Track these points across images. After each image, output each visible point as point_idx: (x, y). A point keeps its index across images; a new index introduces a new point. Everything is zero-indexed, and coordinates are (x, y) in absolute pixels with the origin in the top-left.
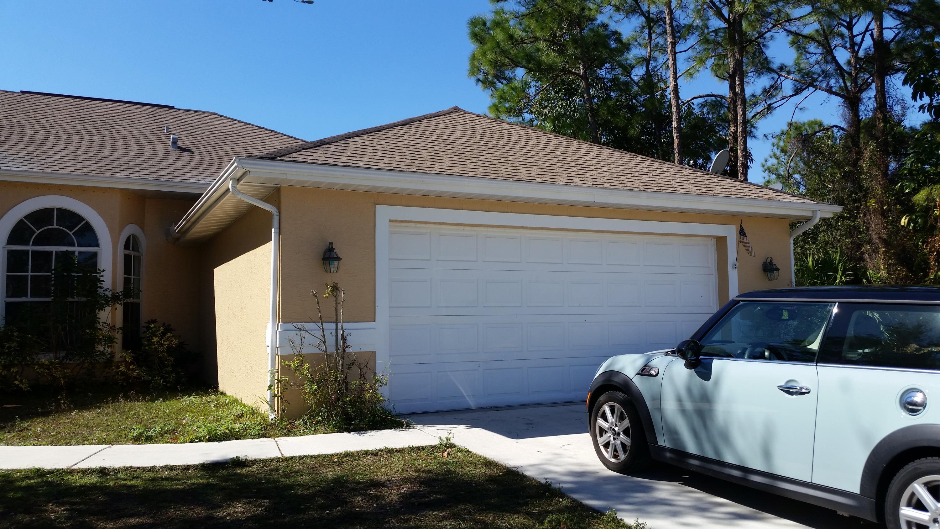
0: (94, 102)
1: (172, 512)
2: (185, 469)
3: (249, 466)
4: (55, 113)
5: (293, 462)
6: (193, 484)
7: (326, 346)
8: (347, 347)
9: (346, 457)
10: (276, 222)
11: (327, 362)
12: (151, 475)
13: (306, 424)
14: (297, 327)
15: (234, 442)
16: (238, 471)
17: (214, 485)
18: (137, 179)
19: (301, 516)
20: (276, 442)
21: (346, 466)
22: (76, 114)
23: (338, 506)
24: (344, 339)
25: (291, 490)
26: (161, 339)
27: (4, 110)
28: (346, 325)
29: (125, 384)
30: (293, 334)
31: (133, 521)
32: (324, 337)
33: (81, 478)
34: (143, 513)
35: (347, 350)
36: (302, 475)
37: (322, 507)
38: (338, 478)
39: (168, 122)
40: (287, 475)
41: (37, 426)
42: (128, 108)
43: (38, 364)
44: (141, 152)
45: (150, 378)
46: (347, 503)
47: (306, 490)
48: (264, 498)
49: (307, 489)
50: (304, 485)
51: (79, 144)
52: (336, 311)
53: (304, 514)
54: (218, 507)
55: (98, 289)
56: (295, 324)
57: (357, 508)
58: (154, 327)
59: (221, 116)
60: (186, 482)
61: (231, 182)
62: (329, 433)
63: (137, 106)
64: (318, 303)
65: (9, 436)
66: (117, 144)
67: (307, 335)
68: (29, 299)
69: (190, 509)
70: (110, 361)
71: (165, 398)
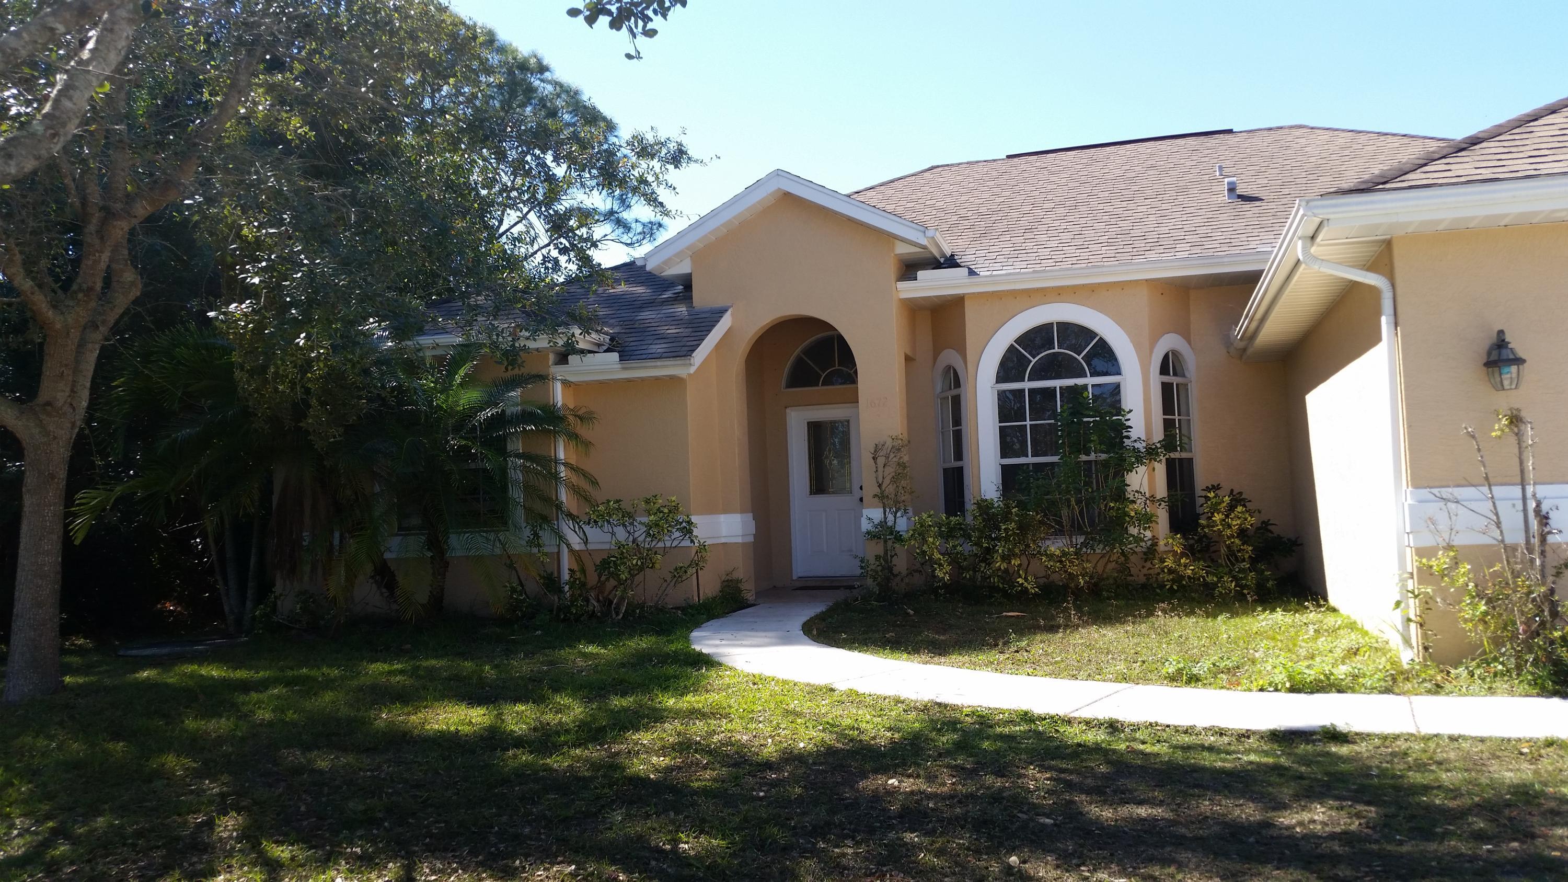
0: (1108, 149)
1: (1205, 806)
2: (1243, 735)
3: (1354, 743)
4: (1052, 179)
5: (1438, 744)
6: (1251, 763)
7: (1501, 532)
8: (1550, 533)
9: (1548, 746)
10: (1387, 304)
11: (1508, 561)
12: (1186, 739)
13: (1473, 676)
14: (1438, 495)
15: (1334, 697)
16: (1333, 749)
17: (1286, 769)
18: (1172, 261)
19: (1433, 846)
20: (1411, 703)
21: (1545, 765)
22: (1081, 174)
23: (1515, 840)
24: (1544, 519)
25: (1423, 795)
26: (1227, 516)
27: (986, 189)
28: (1542, 491)
29: (1175, 587)
30: (1434, 509)
31: (1143, 811)
32: (1497, 514)
33: (1083, 732)
34: (1161, 801)
35: (1550, 539)
36: (1448, 770)
37: (1480, 837)
38: (1525, 785)
39: (1222, 158)
40: (1420, 766)
41: (1040, 645)
42: (1159, 147)
43: (1046, 555)
44: (1178, 215)
45: (1215, 579)
46: (1533, 836)
47: (1451, 799)
48: (1369, 803)
49: (1455, 798)
50: (1451, 790)
51: (1083, 221)
52: (1521, 463)
53: (1440, 843)
54: (1282, 806)
55: (1125, 440)
56: (1435, 491)
57: (1555, 849)
58: (1215, 497)
59: (1312, 128)
60: (1240, 759)
61: (1300, 243)
62: (1520, 695)
63: (1173, 141)
64: (1479, 450)
65: (1002, 657)
66: (1140, 209)
67: (1462, 511)
68: (1030, 460)
69: (1236, 806)
70: (1151, 552)
71: (1234, 614)
